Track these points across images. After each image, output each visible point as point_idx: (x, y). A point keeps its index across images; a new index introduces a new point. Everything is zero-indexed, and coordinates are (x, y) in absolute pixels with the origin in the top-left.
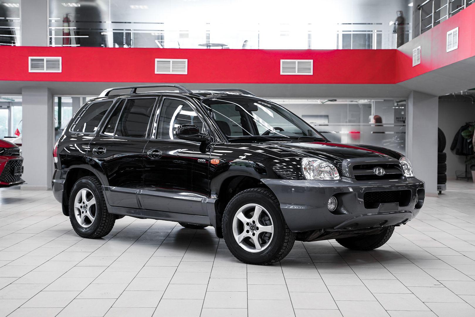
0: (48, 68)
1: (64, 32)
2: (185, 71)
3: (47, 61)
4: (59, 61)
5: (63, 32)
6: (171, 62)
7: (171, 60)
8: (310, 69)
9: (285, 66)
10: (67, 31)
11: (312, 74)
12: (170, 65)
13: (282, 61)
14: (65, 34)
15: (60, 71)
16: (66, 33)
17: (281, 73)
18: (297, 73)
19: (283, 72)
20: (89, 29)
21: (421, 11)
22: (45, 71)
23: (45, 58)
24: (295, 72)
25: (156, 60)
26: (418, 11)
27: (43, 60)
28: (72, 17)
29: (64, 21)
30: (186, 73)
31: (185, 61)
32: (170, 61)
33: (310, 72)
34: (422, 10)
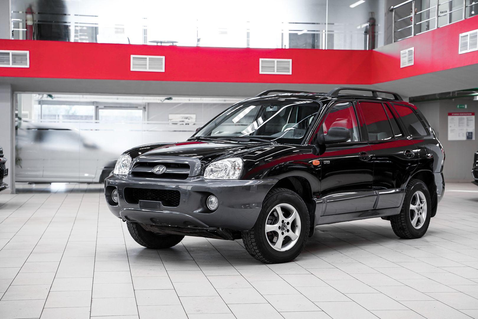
0: (14, 62)
1: (28, 24)
2: (162, 69)
3: (13, 55)
4: (26, 55)
5: (26, 24)
6: (148, 59)
7: (148, 57)
8: (289, 69)
9: (263, 65)
10: (31, 23)
11: (290, 73)
12: (146, 62)
13: (261, 60)
14: (28, 27)
15: (28, 66)
16: (30, 26)
17: (261, 72)
18: (276, 73)
19: (262, 71)
20: (52, 22)
21: (393, 13)
22: (11, 66)
23: (11, 52)
24: (274, 71)
25: (132, 56)
26: (390, 13)
27: (8, 54)
28: (35, 9)
29: (26, 13)
30: (163, 70)
31: (162, 58)
32: (146, 58)
33: (289, 72)
34: (395, 12)
